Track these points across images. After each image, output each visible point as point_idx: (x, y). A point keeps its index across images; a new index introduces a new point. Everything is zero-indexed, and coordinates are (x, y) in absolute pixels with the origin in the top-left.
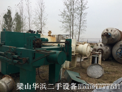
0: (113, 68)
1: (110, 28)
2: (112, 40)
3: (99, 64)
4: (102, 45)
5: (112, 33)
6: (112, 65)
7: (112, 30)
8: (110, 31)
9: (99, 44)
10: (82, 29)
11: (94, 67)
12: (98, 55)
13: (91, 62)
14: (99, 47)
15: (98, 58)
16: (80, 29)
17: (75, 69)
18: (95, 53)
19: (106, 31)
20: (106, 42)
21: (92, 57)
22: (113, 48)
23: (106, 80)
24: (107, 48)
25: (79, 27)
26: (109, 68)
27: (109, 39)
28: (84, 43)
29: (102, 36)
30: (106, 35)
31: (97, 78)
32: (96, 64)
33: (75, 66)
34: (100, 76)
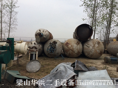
0: (46, 62)
1: (42, 29)
2: (43, 39)
3: (36, 59)
4: (36, 43)
5: (44, 33)
6: (44, 59)
7: (43, 31)
8: (42, 32)
9: (33, 43)
10: (13, 27)
11: (32, 62)
12: (36, 52)
13: (29, 59)
14: (33, 45)
15: (35, 54)
16: (10, 27)
17: (12, 67)
18: (33, 50)
19: (39, 32)
20: (39, 41)
21: (31, 54)
22: (45, 45)
23: (43, 72)
24: (40, 46)
25: (9, 25)
26: (42, 63)
27: (41, 38)
28: (20, 42)
29: (36, 35)
30: (39, 35)
31: (36, 72)
32: (34, 60)
33: (12, 65)
34: (38, 70)
